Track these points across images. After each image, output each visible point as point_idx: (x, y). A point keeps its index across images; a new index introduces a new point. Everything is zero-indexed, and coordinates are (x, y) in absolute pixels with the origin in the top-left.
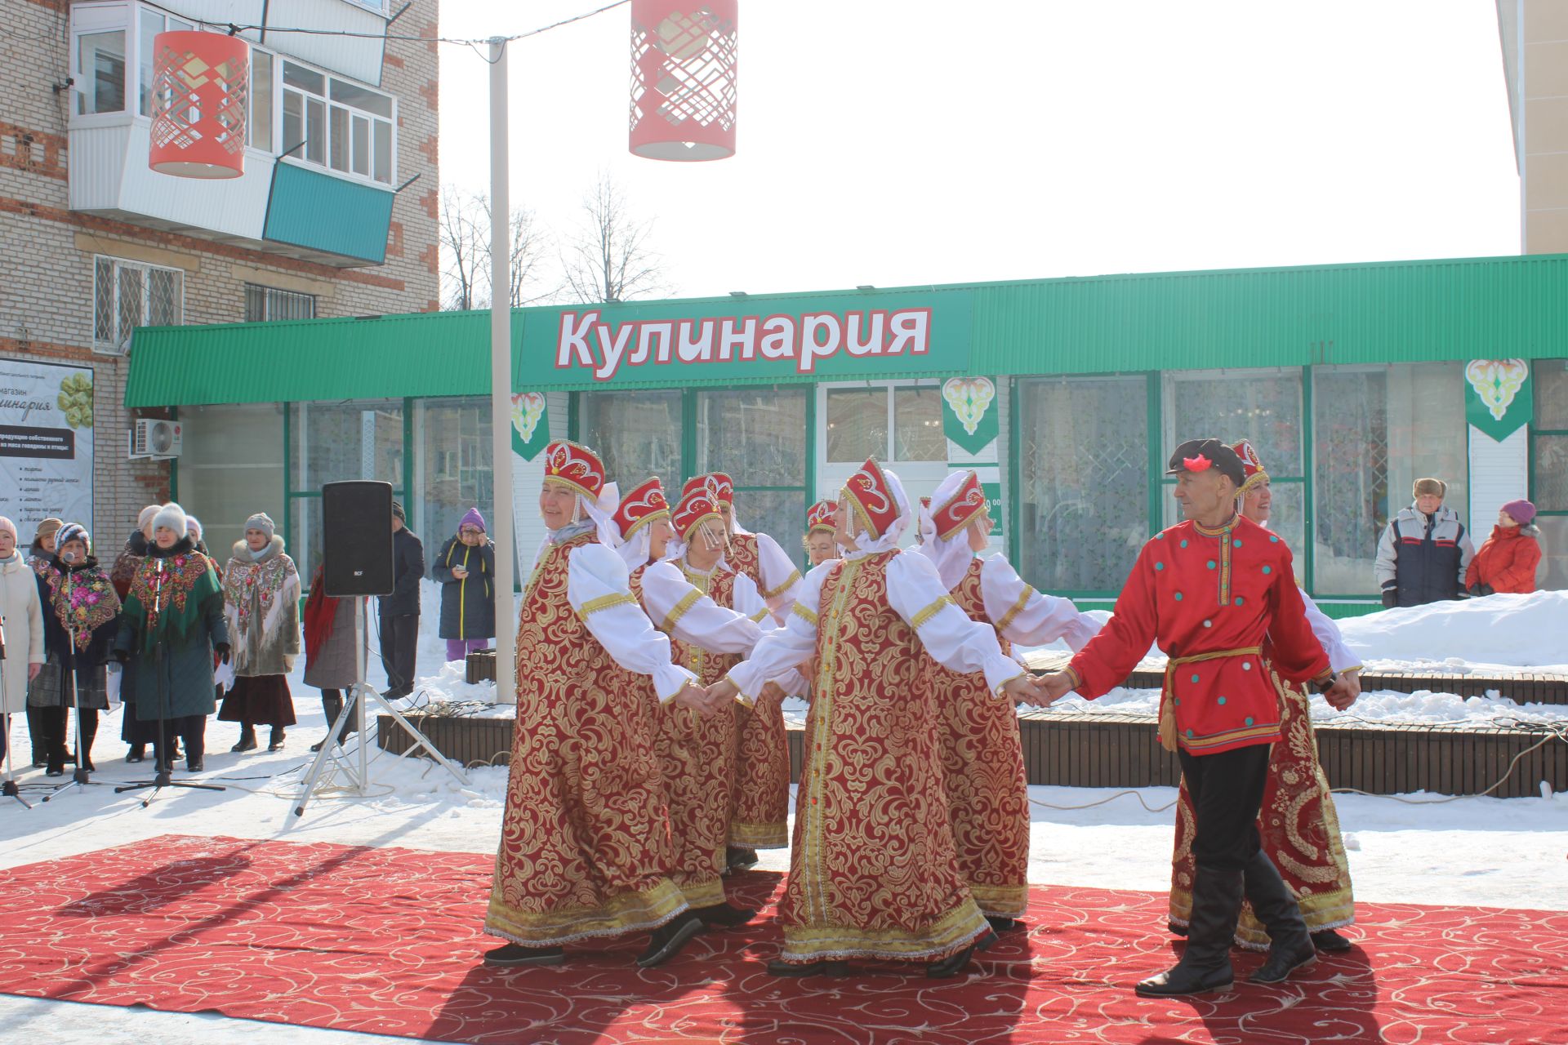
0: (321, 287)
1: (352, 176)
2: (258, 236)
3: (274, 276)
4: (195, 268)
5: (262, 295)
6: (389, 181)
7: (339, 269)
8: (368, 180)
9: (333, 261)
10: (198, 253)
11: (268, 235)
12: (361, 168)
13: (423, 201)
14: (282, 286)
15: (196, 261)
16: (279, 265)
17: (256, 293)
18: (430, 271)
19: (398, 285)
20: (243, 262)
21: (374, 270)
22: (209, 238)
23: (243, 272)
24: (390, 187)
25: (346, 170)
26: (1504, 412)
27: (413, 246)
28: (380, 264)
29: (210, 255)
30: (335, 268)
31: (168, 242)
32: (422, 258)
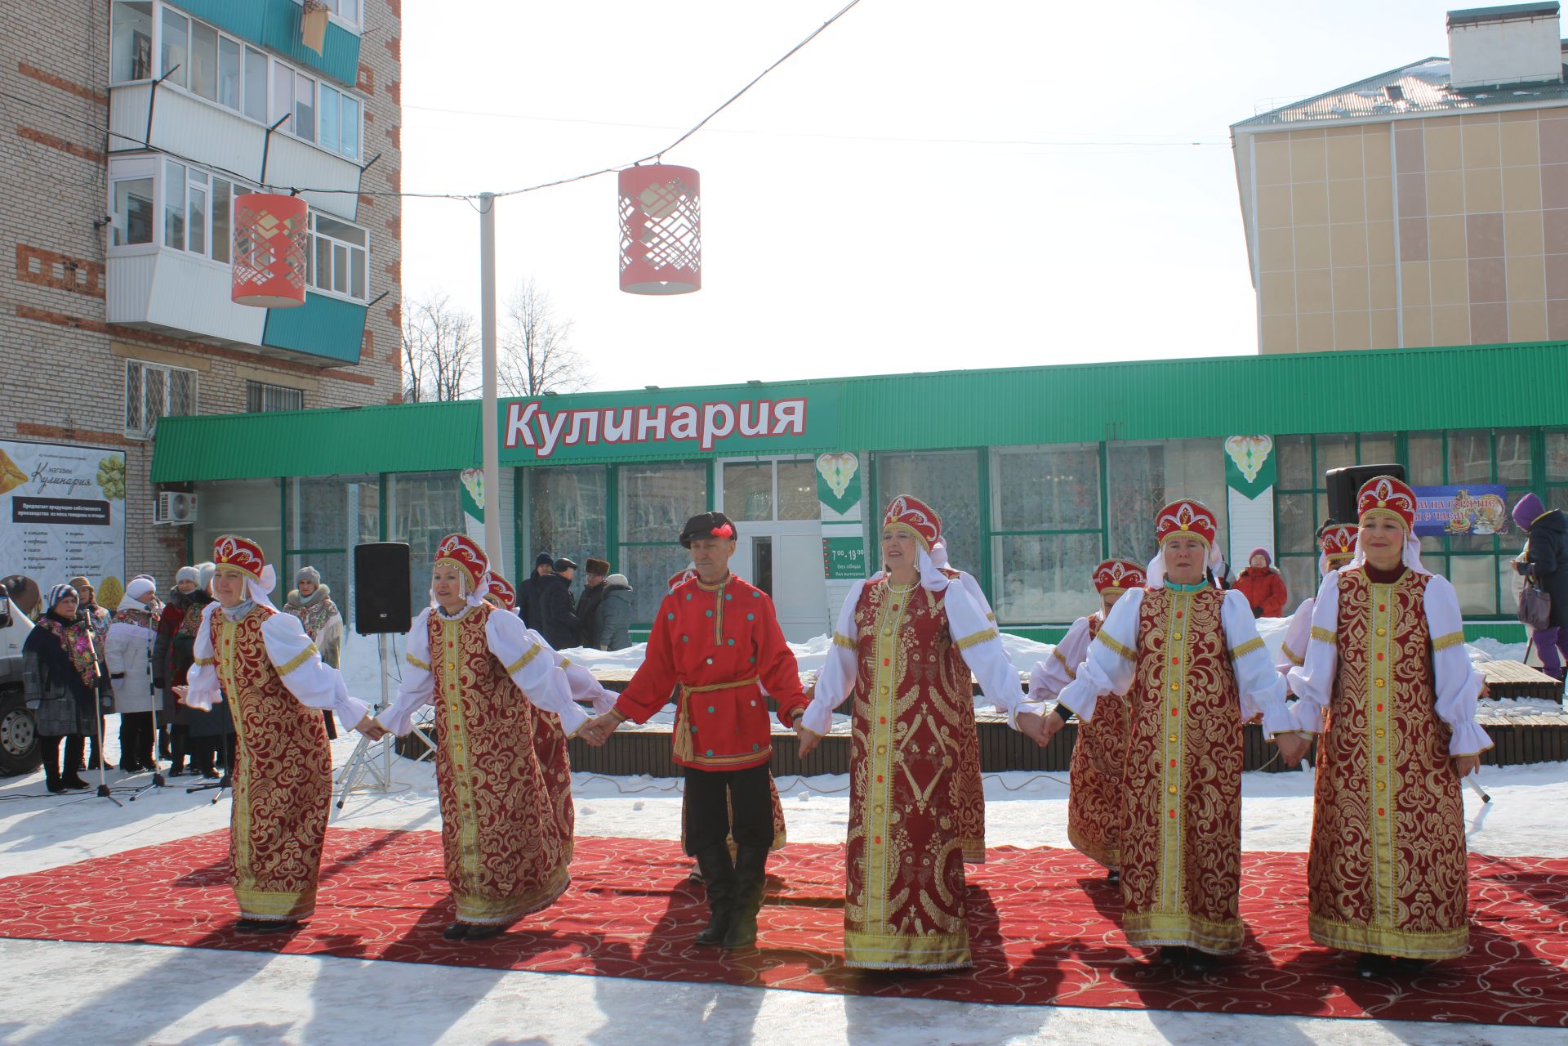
0: (307, 383)
1: (334, 293)
2: (258, 342)
3: (270, 374)
4: (207, 368)
5: (260, 390)
6: (363, 298)
7: (322, 368)
8: (346, 297)
9: (317, 362)
10: (209, 356)
11: (266, 342)
12: (341, 287)
13: (389, 313)
14: (277, 383)
15: (208, 362)
16: (274, 366)
17: (255, 388)
18: (394, 369)
19: (368, 381)
20: (245, 364)
21: (350, 369)
22: (218, 344)
23: (245, 372)
24: (364, 302)
25: (328, 288)
26: (1255, 476)
27: (381, 349)
28: (356, 364)
29: (218, 358)
30: (319, 368)
31: (185, 347)
32: (388, 359)
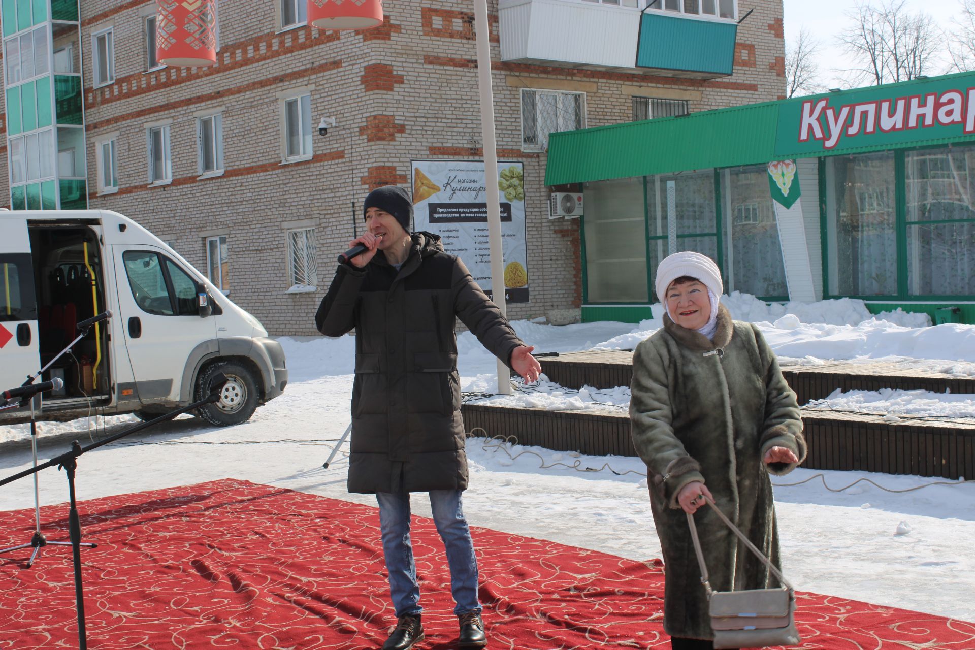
0: (691, 94)
1: (702, 16)
2: (633, 65)
3: (654, 90)
4: (594, 90)
5: (646, 104)
6: (732, 17)
7: (705, 80)
8: (716, 18)
9: (699, 76)
10: (596, 80)
11: (640, 64)
12: (709, 9)
13: (770, 27)
14: (661, 96)
15: (595, 85)
16: (658, 82)
17: (641, 103)
18: (778, 75)
19: (753, 88)
20: (630, 83)
21: (726, 79)
22: (603, 69)
23: (630, 90)
24: (734, 21)
25: (697, 12)
27: (763, 59)
28: (731, 75)
29: (605, 81)
30: (703, 81)
31: (573, 75)
32: (772, 67)
